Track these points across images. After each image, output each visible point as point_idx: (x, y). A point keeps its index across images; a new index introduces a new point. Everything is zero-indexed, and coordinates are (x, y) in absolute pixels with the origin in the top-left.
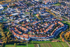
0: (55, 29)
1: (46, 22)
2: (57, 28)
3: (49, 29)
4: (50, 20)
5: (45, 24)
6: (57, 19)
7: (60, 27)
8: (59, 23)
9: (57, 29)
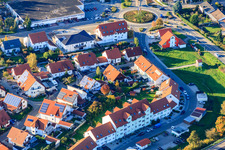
0: (88, 134)
1: (31, 59)
2: (107, 119)
3: (39, 124)
4: (72, 40)
5: (19, 72)
6: (131, 35)
7: (137, 112)
8: (141, 67)
9: (103, 132)
